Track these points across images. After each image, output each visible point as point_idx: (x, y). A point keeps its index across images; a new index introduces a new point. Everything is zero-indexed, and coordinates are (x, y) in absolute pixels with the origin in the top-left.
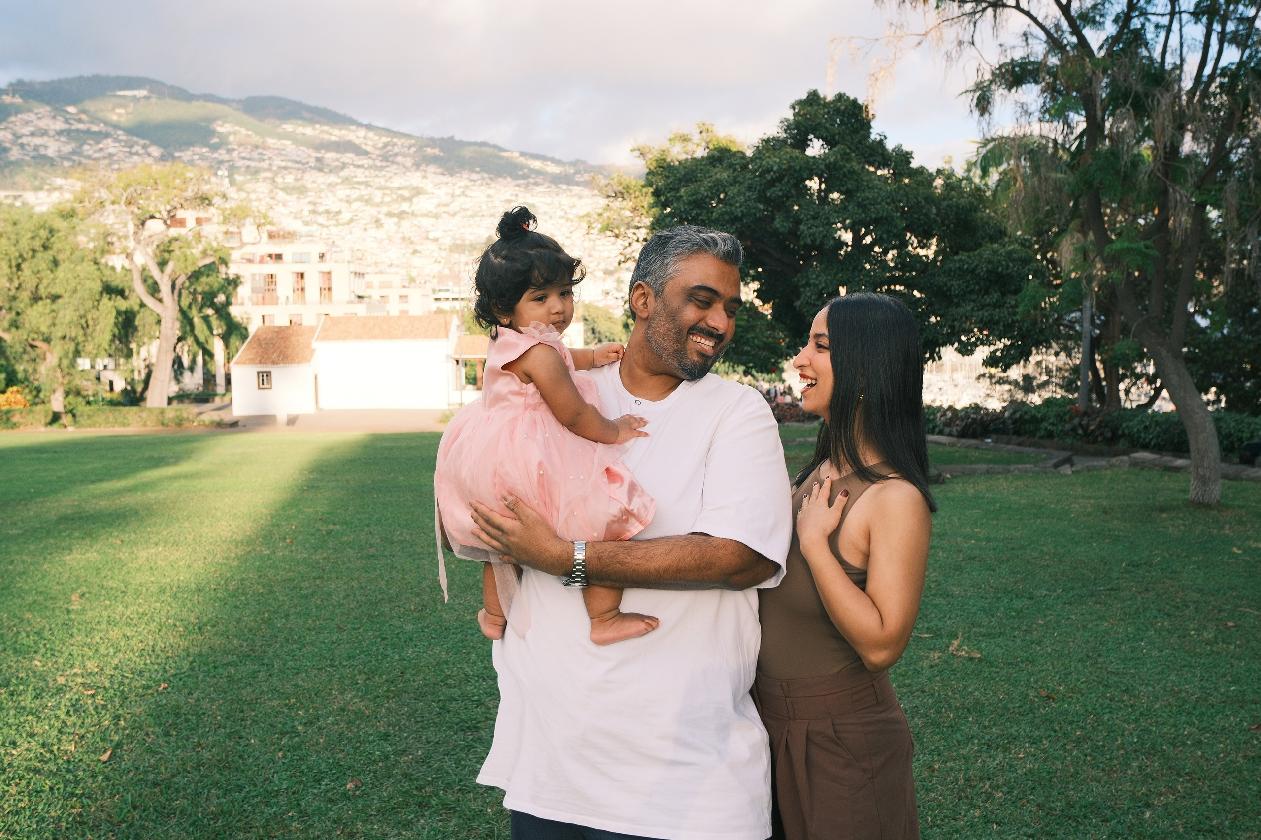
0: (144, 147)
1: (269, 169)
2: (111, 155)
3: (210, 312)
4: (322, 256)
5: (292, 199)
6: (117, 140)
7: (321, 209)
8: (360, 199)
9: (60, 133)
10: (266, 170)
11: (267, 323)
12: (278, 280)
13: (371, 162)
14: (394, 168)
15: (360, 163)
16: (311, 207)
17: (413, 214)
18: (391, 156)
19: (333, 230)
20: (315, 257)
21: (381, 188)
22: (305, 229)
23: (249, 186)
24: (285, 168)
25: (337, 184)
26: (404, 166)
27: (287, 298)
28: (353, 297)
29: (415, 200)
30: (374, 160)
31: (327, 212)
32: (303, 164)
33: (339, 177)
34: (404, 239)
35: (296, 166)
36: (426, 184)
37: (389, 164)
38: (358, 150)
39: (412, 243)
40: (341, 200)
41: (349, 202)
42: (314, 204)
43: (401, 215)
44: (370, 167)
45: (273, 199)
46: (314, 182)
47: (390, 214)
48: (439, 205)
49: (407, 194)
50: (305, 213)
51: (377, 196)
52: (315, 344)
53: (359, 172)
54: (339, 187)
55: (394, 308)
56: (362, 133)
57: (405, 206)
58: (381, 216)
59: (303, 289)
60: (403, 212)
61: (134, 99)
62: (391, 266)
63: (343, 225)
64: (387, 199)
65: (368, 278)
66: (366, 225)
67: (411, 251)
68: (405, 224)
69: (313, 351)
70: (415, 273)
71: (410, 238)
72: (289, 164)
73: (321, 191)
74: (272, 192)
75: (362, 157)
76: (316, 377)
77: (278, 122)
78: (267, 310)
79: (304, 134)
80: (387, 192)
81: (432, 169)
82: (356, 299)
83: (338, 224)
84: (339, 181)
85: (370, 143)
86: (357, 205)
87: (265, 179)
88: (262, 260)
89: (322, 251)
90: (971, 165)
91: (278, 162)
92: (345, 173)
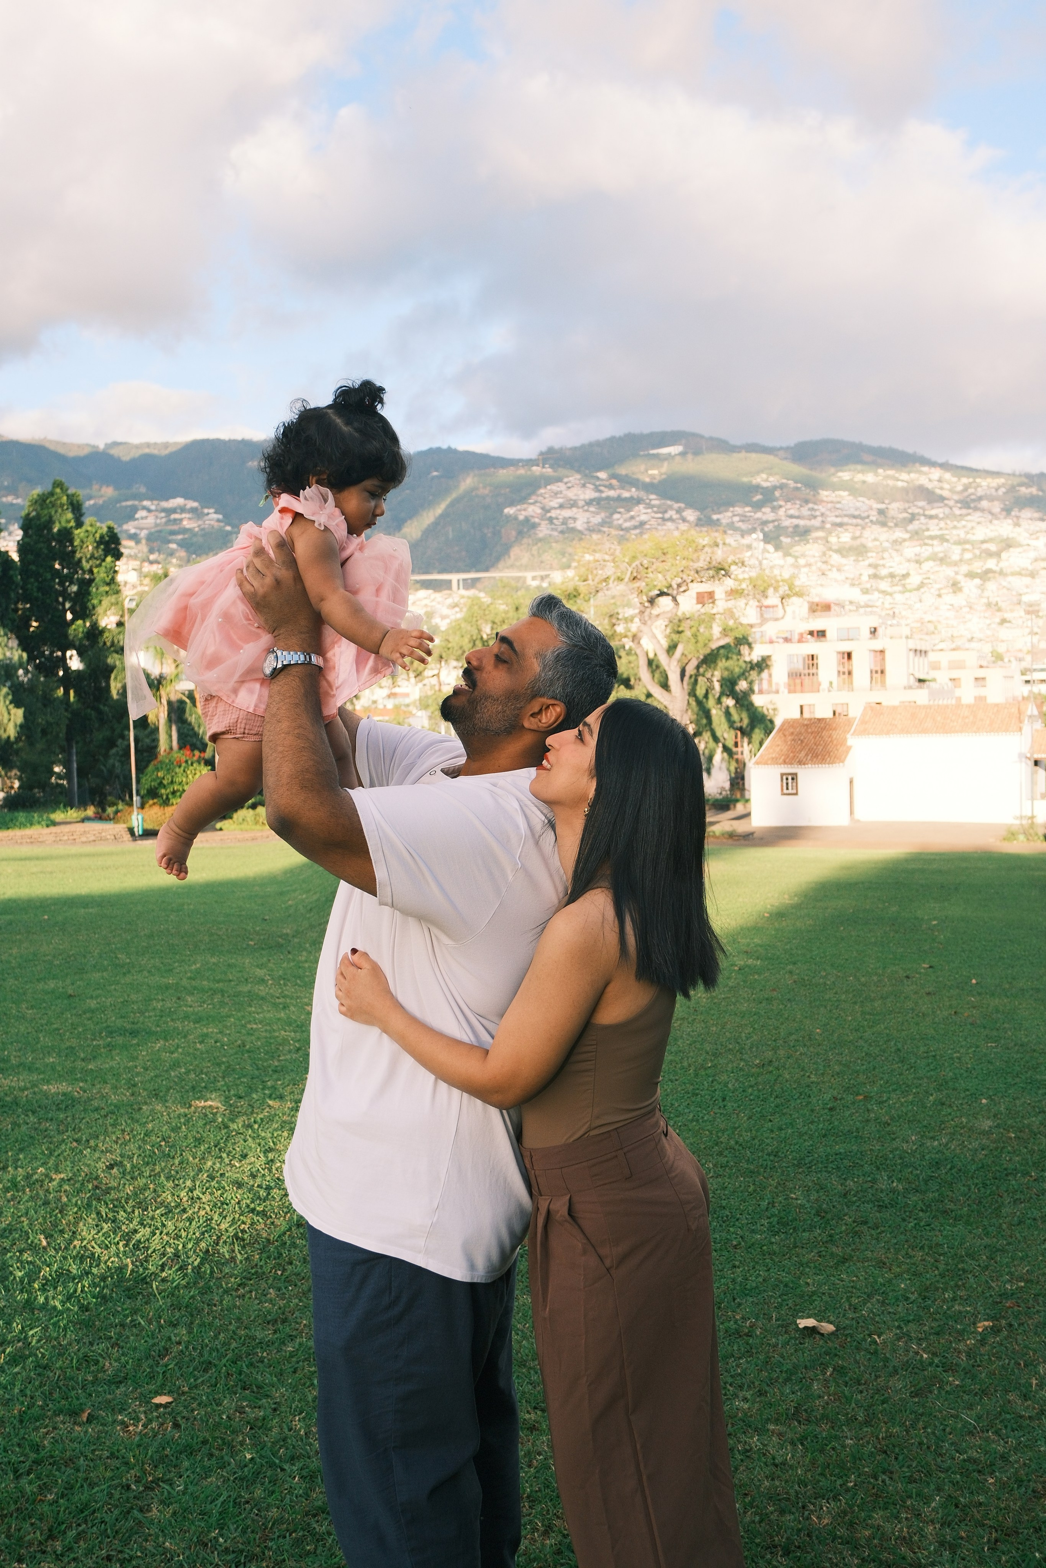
0: (679, 511)
1: (822, 528)
2: (642, 524)
3: (730, 702)
4: (874, 631)
5: (848, 563)
6: (649, 506)
7: (884, 572)
8: (933, 558)
9: (589, 503)
10: (817, 529)
11: (806, 715)
12: (821, 661)
13: (947, 510)
14: (976, 516)
15: (933, 512)
16: (871, 571)
17: (1001, 573)
18: (973, 501)
19: (899, 597)
20: (866, 633)
21: (959, 543)
22: (863, 599)
23: (798, 549)
24: (840, 525)
25: (905, 540)
26: (990, 513)
27: (831, 683)
28: (912, 681)
29: (1004, 555)
30: (951, 508)
31: (892, 576)
32: (863, 519)
33: (907, 531)
34: (989, 605)
35: (854, 521)
36: (1020, 534)
37: (970, 511)
38: (931, 497)
39: (999, 610)
40: (909, 561)
41: (918, 562)
42: (876, 566)
43: (985, 575)
44: (947, 517)
45: (825, 562)
46: (876, 539)
47: (971, 575)
48: (1036, 560)
49: (993, 547)
50: (865, 578)
51: (956, 553)
52: (851, 741)
53: (932, 523)
54: (907, 544)
55: (967, 694)
56: (936, 473)
57: (991, 564)
58: (960, 578)
59: (850, 673)
60: (989, 571)
61: (669, 457)
62: (971, 640)
63: (910, 591)
64: (968, 556)
65: (932, 656)
66: (939, 589)
67: (998, 620)
68: (991, 586)
69: (849, 748)
70: (1001, 648)
71: (997, 604)
72: (846, 520)
73: (884, 550)
74: (824, 554)
75: (936, 505)
76: (851, 782)
77: (832, 470)
78: (806, 699)
79: (864, 482)
80: (968, 546)
81: (1027, 513)
82: (917, 684)
83: (905, 590)
84: (907, 536)
85: (947, 486)
86: (929, 565)
87: (816, 540)
88: (801, 639)
89: (875, 624)
91: (832, 518)
92: (915, 526)
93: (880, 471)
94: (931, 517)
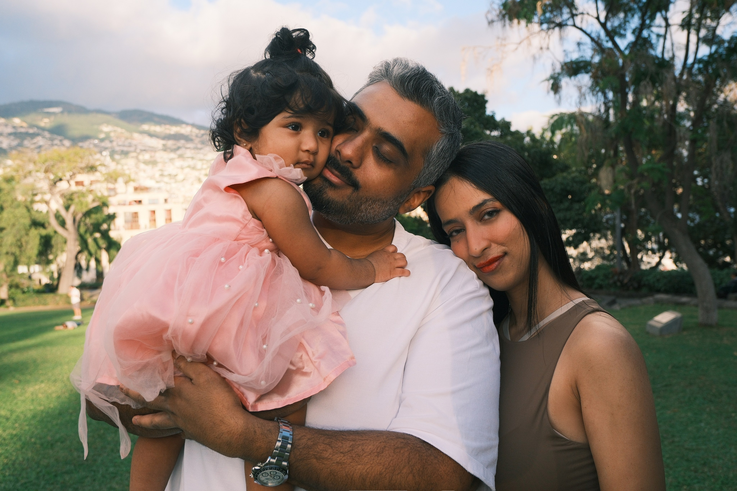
0: (61, 141)
1: (135, 151)
2: (40, 147)
3: (97, 235)
4: (166, 201)
5: (148, 168)
6: (44, 137)
7: (166, 173)
8: (189, 167)
9: (10, 134)
10: (132, 152)
12: (140, 215)
13: (194, 145)
15: (188, 146)
16: (160, 173)
18: (206, 141)
19: (173, 185)
20: (162, 201)
21: (201, 160)
22: (157, 185)
23: (123, 161)
24: (145, 150)
25: (175, 158)
27: (145, 224)
30: (197, 144)
31: (170, 175)
32: (155, 148)
33: (176, 154)
35: (151, 149)
37: (205, 146)
38: (187, 138)
40: (178, 168)
41: (182, 169)
42: (162, 170)
44: (194, 148)
45: (137, 168)
46: (161, 158)
50: (157, 176)
51: (199, 165)
53: (188, 151)
54: (176, 160)
56: (189, 129)
59: (155, 220)
61: (54, 114)
63: (179, 182)
72: (147, 148)
73: (166, 163)
74: (137, 164)
75: (189, 142)
77: (139, 124)
79: (155, 131)
83: (176, 182)
84: (176, 156)
85: (194, 134)
86: (187, 170)
87: (132, 157)
88: (130, 204)
89: (166, 198)
90: (544, 130)
91: (140, 147)
92: (179, 152)
93: (163, 126)
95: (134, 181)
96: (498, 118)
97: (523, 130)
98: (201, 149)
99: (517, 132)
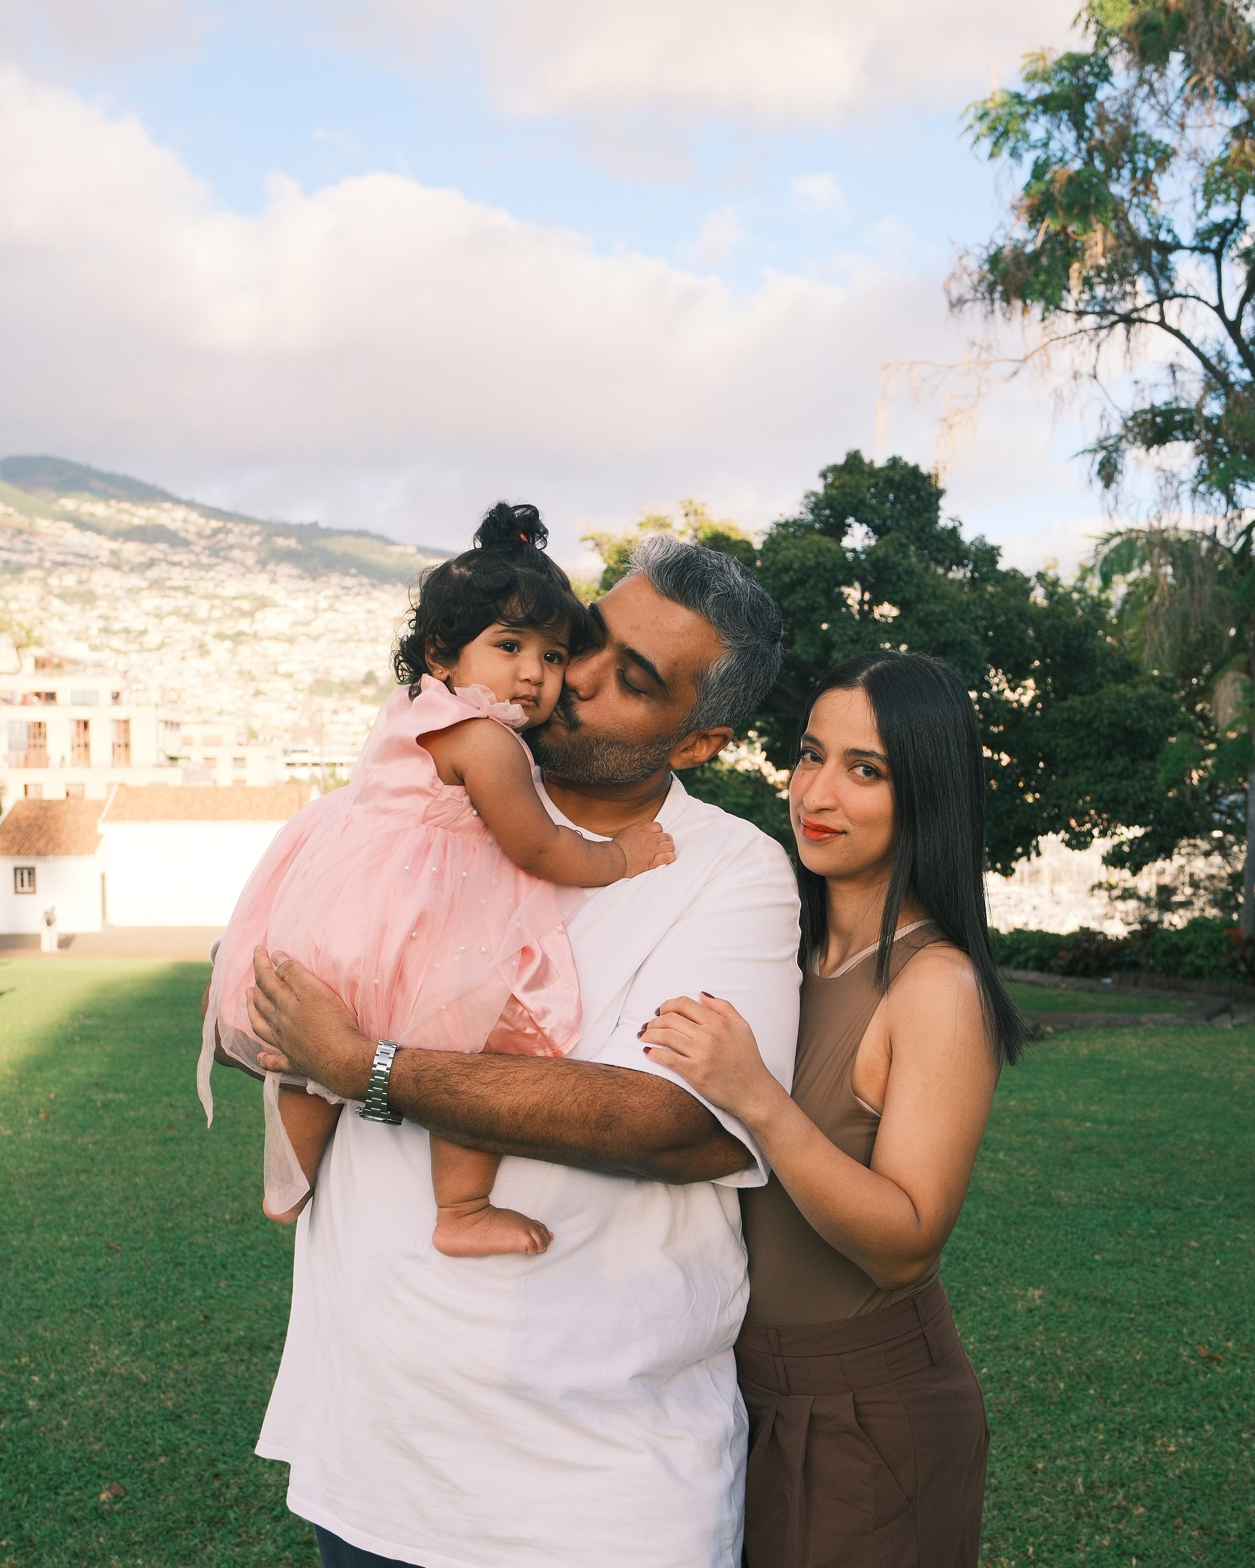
1: (39, 566)
4: (116, 697)
5: (73, 611)
7: (117, 626)
8: (176, 612)
10: (34, 567)
11: (32, 795)
12: (51, 731)
13: (193, 558)
14: (227, 567)
15: (176, 558)
16: (101, 624)
17: (255, 636)
18: (223, 549)
19: (135, 658)
20: (107, 698)
21: (207, 597)
22: (92, 656)
23: (9, 590)
24: (63, 564)
25: (142, 589)
26: (243, 564)
27: (63, 758)
28: (163, 759)
29: (258, 616)
30: (198, 555)
31: (126, 631)
32: (91, 559)
33: (145, 579)
34: (241, 673)
35: (81, 561)
36: (278, 593)
37: (220, 560)
38: (174, 539)
39: (253, 679)
40: (147, 614)
41: (159, 617)
42: (107, 618)
43: (237, 638)
44: (192, 565)
45: (44, 609)
46: (106, 586)
47: (221, 636)
48: (295, 624)
49: (246, 606)
50: (94, 631)
51: (203, 609)
52: (103, 828)
53: (176, 572)
54: (145, 593)
55: (224, 775)
56: (180, 513)
57: (244, 625)
58: (208, 639)
59: (86, 746)
60: (240, 634)
62: (221, 713)
63: (150, 651)
64: (217, 613)
65: (185, 730)
66: (184, 651)
67: (251, 691)
68: (244, 651)
69: (99, 838)
70: (256, 725)
71: (250, 673)
72: (70, 559)
73: (117, 599)
74: (42, 599)
75: (180, 549)
76: (103, 877)
77: (53, 495)
78: (33, 776)
79: (92, 515)
80: (217, 602)
81: (285, 569)
82: (168, 762)
83: (142, 650)
84: (144, 584)
85: (192, 529)
86: (171, 621)
87: (32, 580)
88: (24, 702)
89: (117, 688)
90: (1085, 572)
91: (52, 556)
92: (154, 573)
93: (113, 502)
94: (174, 564)
95: (39, 643)
96: (967, 536)
97: (1028, 570)
98: (209, 567)
99: (1013, 575)
